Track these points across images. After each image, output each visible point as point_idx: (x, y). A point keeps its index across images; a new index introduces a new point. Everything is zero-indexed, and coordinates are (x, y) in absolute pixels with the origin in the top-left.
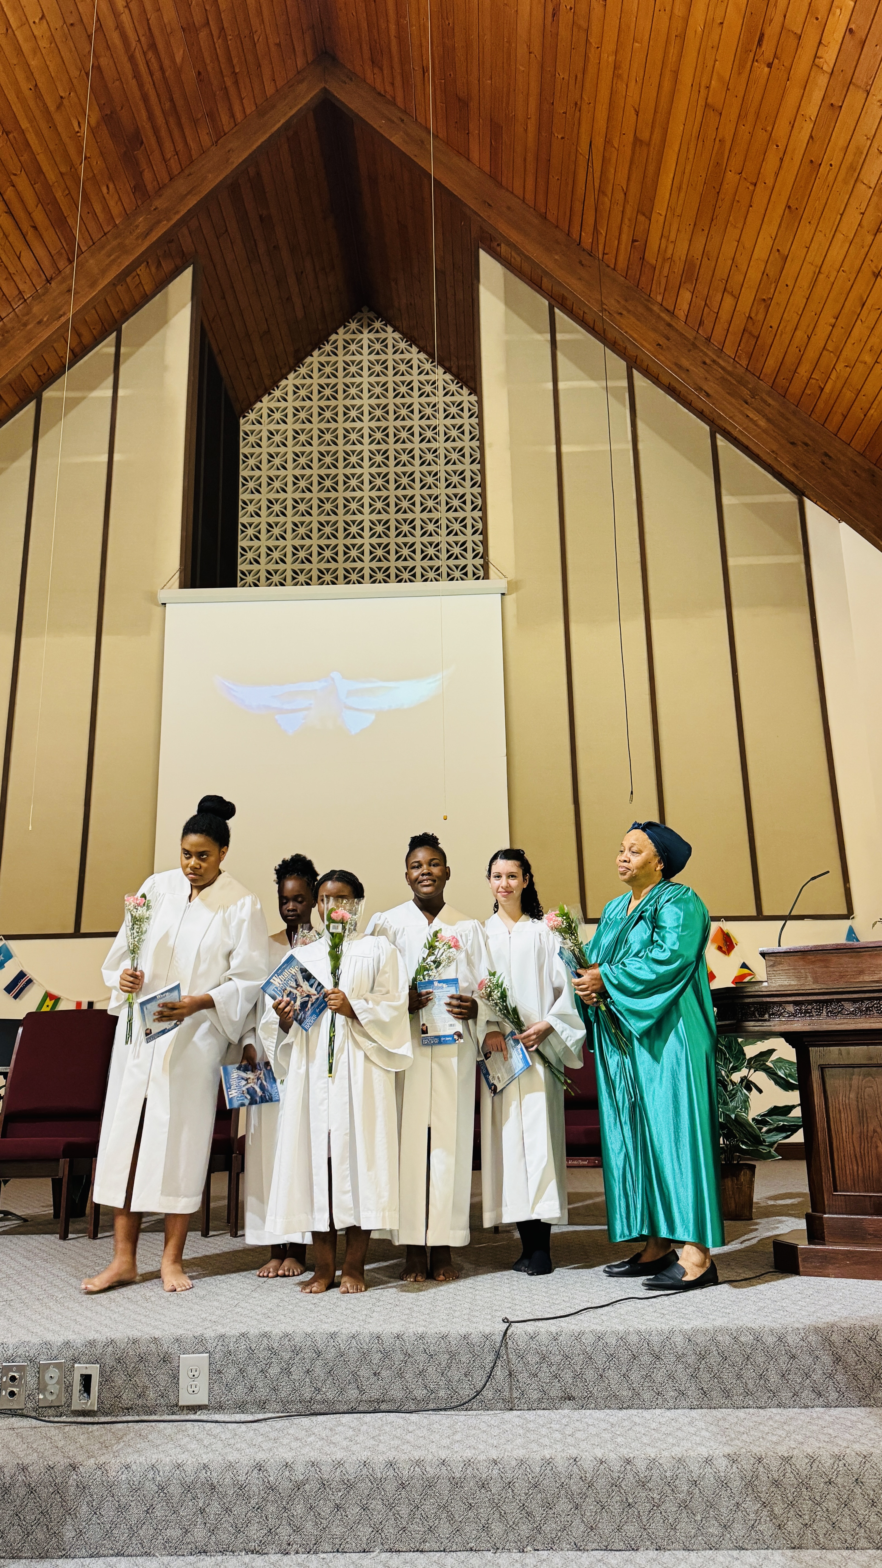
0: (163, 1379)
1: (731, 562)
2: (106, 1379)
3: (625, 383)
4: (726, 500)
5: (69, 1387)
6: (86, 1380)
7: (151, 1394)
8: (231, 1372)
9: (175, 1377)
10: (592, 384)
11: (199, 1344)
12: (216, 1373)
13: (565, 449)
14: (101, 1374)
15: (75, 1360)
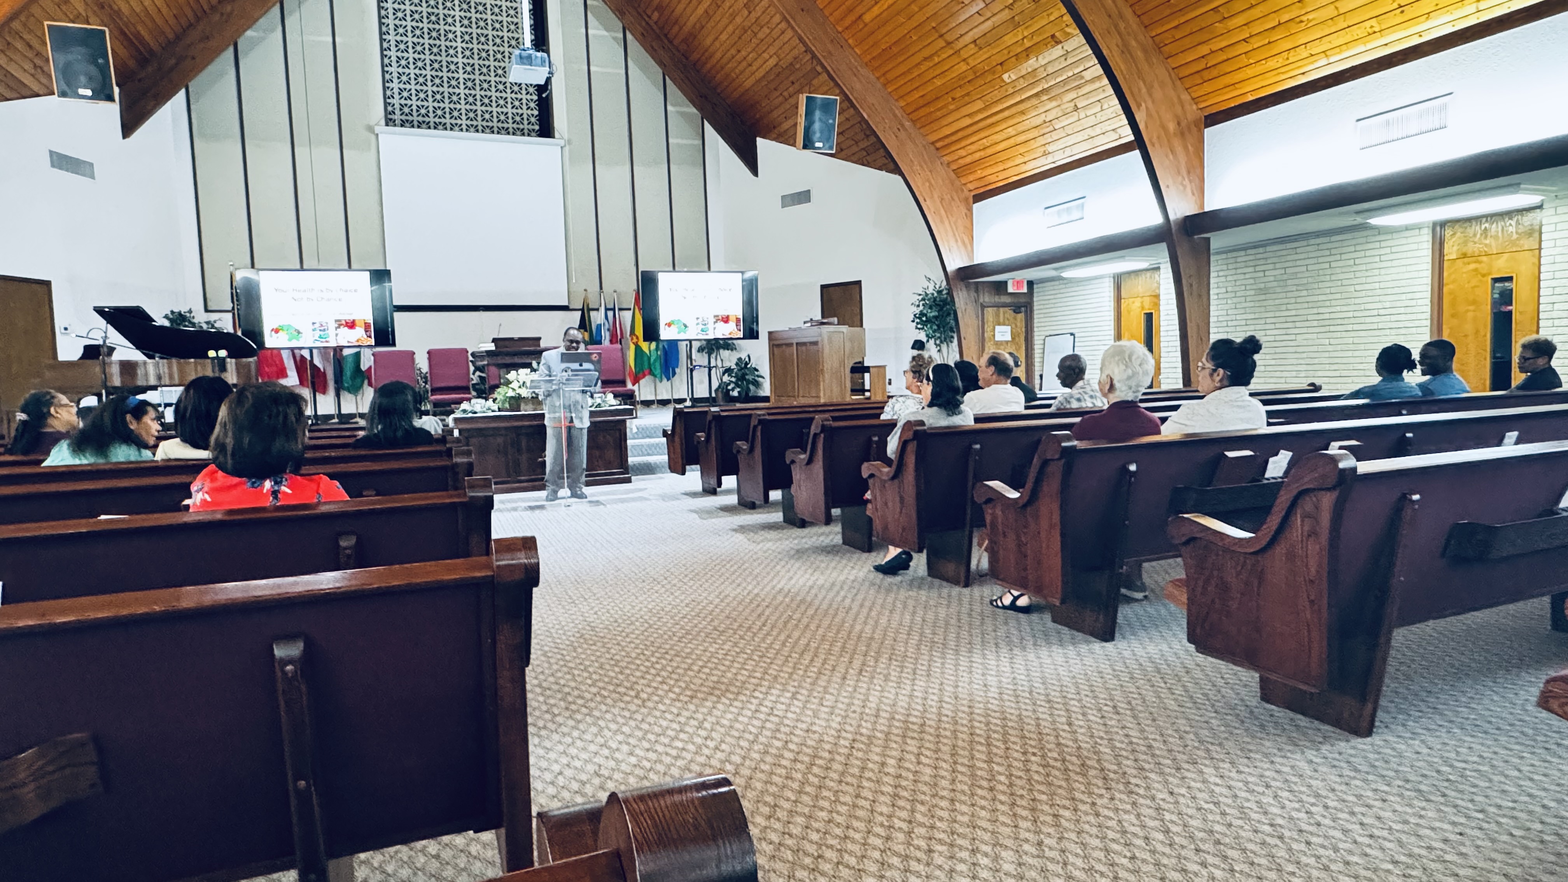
1: (671, 140)
3: (621, 35)
4: (669, 108)
10: (605, 33)
13: (592, 68)
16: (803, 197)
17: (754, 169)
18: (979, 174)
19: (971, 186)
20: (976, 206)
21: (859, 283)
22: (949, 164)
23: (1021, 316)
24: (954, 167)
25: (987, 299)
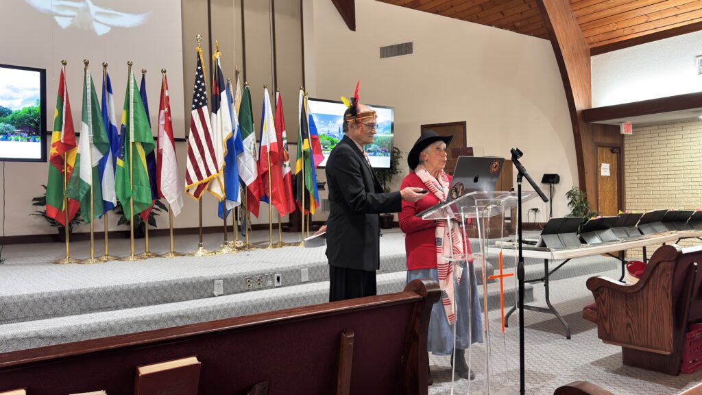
0: (297, 276)
2: (284, 277)
5: (273, 281)
6: (278, 279)
7: (295, 280)
8: (313, 272)
9: (300, 275)
11: (305, 266)
12: (310, 273)
14: (282, 275)
15: (275, 273)
16: (405, 49)
17: (351, 24)
18: (612, 27)
19: (592, 40)
20: (593, 58)
21: (463, 124)
22: (578, 18)
23: (615, 156)
24: (583, 21)
25: (599, 140)
